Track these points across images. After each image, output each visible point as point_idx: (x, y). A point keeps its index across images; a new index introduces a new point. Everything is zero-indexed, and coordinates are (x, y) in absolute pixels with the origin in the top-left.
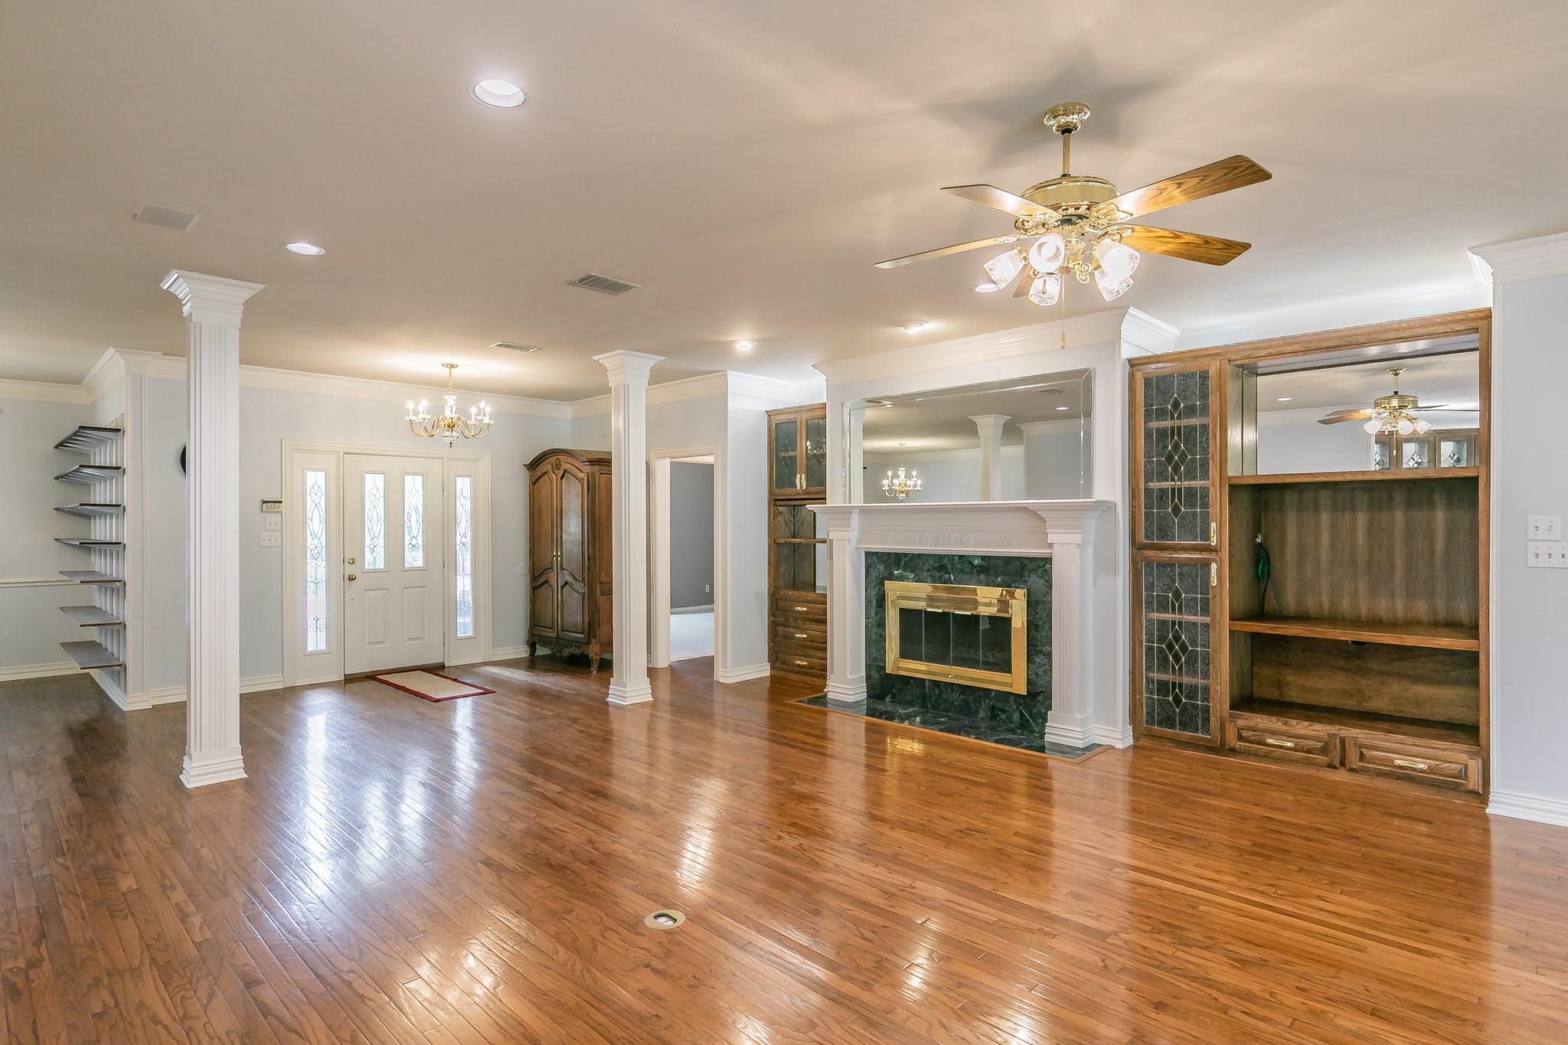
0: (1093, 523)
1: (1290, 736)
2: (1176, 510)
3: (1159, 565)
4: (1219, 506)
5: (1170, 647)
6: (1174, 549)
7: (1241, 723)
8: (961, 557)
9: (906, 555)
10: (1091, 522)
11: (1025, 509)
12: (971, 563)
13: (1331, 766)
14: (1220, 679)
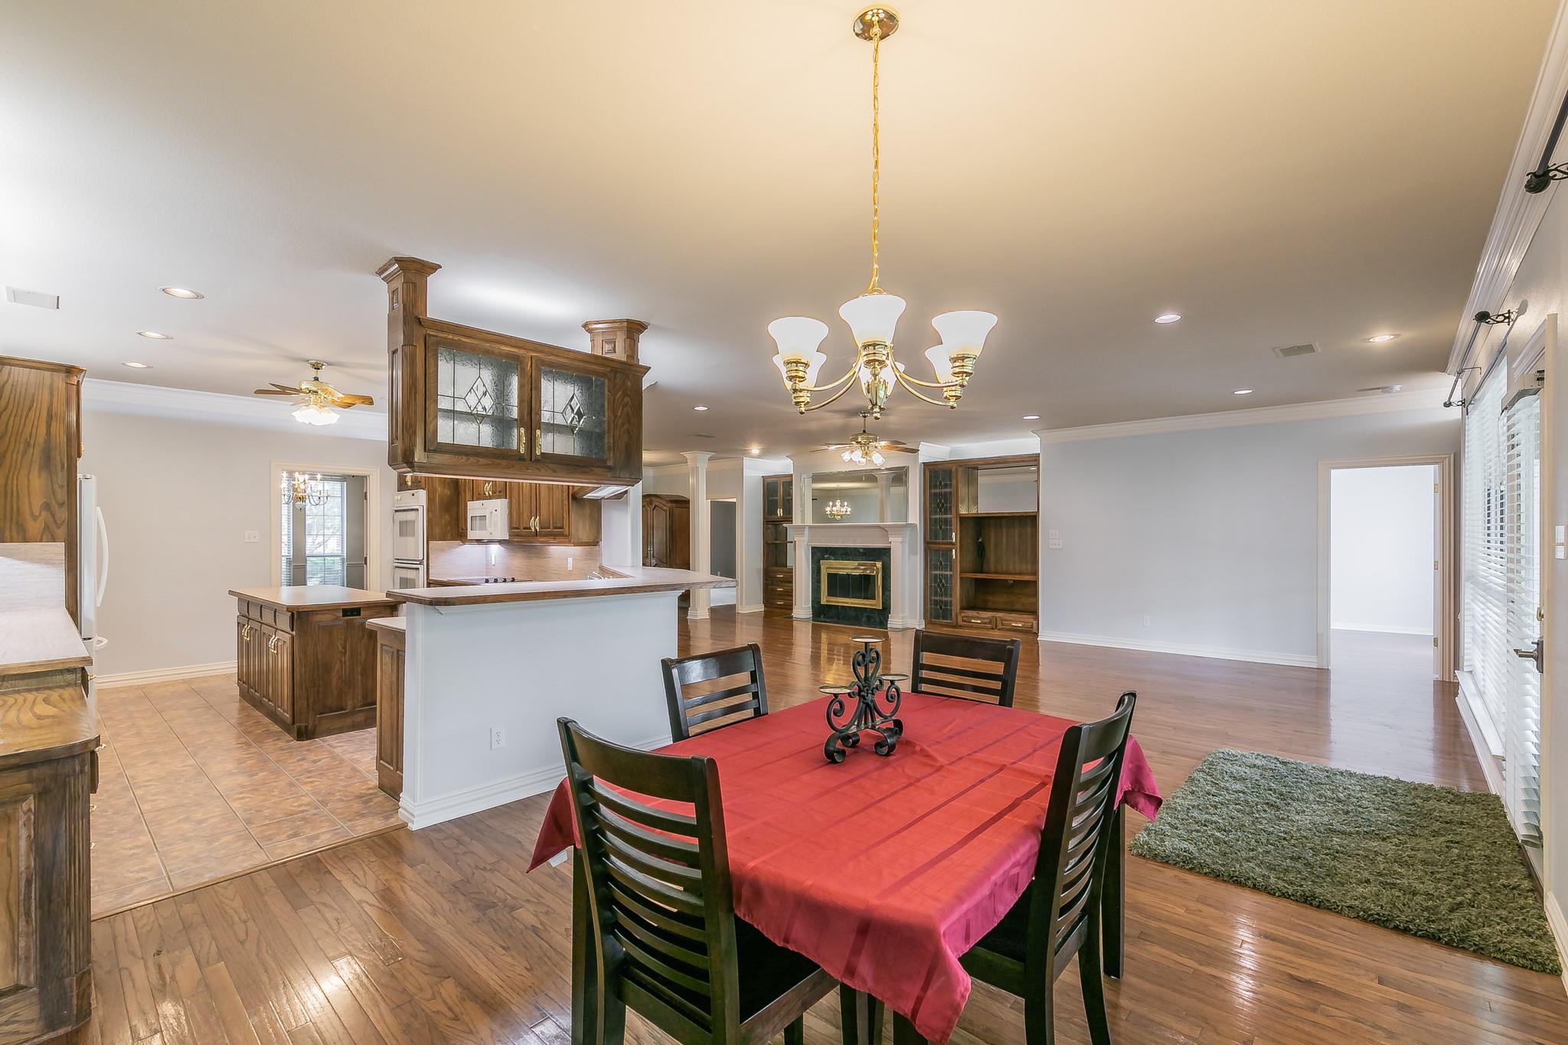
0: (908, 533)
1: (979, 618)
2: (941, 527)
3: (934, 550)
4: (956, 524)
5: (939, 586)
6: (939, 543)
7: (962, 614)
8: (854, 548)
9: (830, 548)
10: (908, 532)
11: (879, 527)
12: (859, 551)
13: (993, 629)
14: (956, 597)
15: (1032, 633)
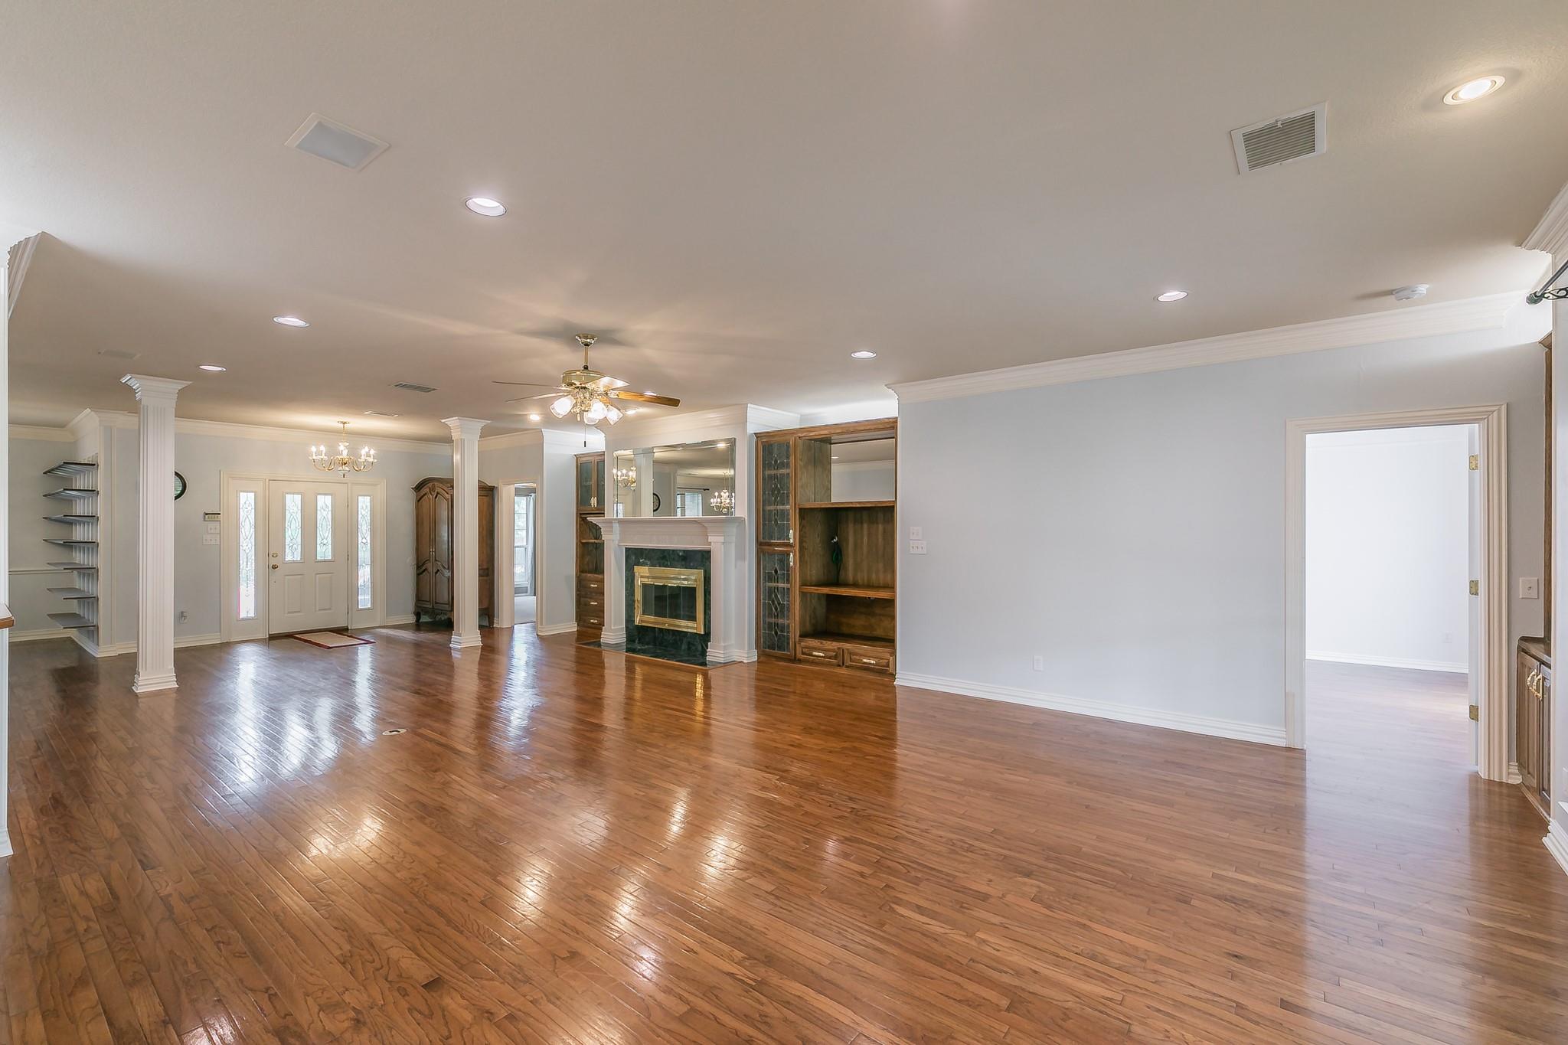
0: (735, 530)
1: (823, 650)
2: (776, 523)
3: (769, 554)
4: (794, 519)
5: (773, 602)
6: (774, 545)
7: (803, 644)
8: (673, 550)
9: (646, 549)
10: (733, 530)
11: (697, 522)
12: (678, 555)
13: (839, 666)
14: (795, 620)
15: (886, 672)
